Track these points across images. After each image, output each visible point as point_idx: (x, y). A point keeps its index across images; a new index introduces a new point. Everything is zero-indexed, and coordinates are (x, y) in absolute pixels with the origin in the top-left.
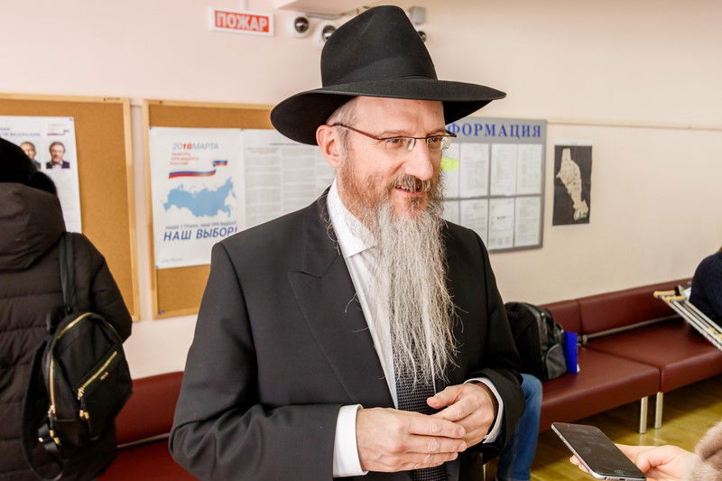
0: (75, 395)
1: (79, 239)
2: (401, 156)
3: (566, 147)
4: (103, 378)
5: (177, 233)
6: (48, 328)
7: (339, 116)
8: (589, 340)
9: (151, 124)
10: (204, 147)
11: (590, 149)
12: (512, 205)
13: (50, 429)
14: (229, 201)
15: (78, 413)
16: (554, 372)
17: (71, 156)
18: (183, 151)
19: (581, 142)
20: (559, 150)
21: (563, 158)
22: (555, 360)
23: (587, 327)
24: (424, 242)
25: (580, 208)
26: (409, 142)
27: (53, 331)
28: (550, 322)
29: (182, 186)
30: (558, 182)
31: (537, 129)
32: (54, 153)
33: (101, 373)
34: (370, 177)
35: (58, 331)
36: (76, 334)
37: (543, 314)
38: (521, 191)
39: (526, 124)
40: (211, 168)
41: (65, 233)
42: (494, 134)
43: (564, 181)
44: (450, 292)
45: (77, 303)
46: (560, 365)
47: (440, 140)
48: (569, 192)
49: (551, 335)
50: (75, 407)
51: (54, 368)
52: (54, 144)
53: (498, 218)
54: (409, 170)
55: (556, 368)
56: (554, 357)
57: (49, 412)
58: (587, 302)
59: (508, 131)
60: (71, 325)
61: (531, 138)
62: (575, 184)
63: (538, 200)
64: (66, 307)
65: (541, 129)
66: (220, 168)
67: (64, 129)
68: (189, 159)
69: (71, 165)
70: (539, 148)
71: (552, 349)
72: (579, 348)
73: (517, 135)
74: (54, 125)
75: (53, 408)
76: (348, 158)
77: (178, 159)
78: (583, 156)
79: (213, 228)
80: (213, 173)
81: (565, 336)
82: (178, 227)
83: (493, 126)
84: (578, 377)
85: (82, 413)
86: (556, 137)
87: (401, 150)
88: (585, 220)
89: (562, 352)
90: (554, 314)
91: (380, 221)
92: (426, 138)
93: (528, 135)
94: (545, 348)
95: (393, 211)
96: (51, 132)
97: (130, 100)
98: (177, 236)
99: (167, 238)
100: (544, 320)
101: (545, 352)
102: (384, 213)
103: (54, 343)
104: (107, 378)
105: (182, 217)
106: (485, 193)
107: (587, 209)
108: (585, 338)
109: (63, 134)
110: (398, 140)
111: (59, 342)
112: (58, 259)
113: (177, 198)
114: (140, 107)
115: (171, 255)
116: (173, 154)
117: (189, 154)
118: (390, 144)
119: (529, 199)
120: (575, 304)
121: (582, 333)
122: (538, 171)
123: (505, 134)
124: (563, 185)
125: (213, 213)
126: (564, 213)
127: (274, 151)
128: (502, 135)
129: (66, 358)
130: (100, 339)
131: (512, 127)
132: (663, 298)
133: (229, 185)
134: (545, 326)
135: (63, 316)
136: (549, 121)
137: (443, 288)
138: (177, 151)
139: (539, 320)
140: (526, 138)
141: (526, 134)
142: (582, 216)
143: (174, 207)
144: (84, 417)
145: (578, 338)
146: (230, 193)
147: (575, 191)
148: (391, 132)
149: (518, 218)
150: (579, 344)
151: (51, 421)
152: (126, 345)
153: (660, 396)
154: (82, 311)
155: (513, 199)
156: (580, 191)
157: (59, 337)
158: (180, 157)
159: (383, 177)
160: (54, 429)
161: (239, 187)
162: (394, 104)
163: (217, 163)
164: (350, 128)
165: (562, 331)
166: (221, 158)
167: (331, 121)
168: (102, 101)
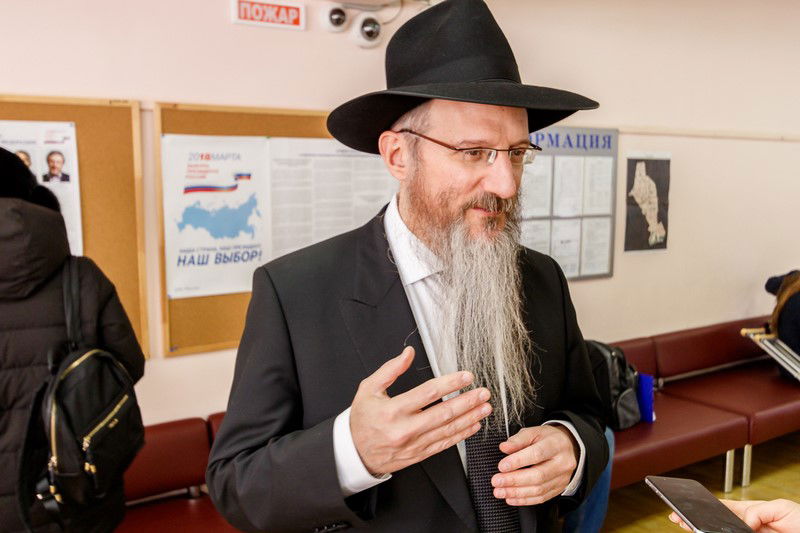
0: (80, 445)
1: (85, 263)
2: (480, 170)
3: (640, 161)
4: (112, 425)
5: (192, 258)
6: (50, 367)
7: (408, 122)
8: (666, 384)
9: (165, 130)
10: (224, 157)
11: (667, 162)
12: (578, 228)
13: (50, 484)
14: (252, 220)
15: (83, 466)
16: (626, 421)
17: (72, 167)
18: (200, 162)
19: (658, 155)
20: (632, 164)
21: (637, 173)
22: (627, 407)
23: (663, 368)
24: (502, 268)
25: (655, 230)
26: (490, 154)
27: (55, 371)
28: (622, 363)
29: (199, 203)
30: (631, 201)
31: (607, 139)
32: (52, 164)
33: (110, 420)
34: (444, 193)
35: (61, 370)
36: (82, 374)
37: (613, 354)
38: (588, 211)
39: (595, 134)
40: (232, 182)
41: (69, 257)
42: (557, 145)
43: (638, 200)
44: (527, 327)
45: (83, 338)
46: (633, 412)
47: (523, 153)
48: (643, 212)
49: (622, 378)
50: (79, 459)
51: (57, 413)
52: (52, 153)
53: (562, 242)
54: (489, 186)
55: (629, 416)
56: (626, 403)
57: (50, 465)
58: (662, 340)
59: (574, 141)
60: (76, 364)
61: (600, 149)
62: (650, 203)
63: (607, 222)
64: (71, 342)
65: (612, 140)
66: (242, 183)
67: (63, 136)
68: (207, 172)
69: (71, 178)
70: (609, 161)
71: (624, 393)
72: (655, 393)
73: (585, 146)
74: (52, 132)
75: (54, 459)
76: (417, 170)
77: (194, 171)
78: (659, 170)
79: (234, 251)
80: (234, 188)
81: (639, 379)
82: (193, 250)
83: (557, 136)
84: (654, 428)
85: (87, 466)
86: (629, 148)
87: (480, 163)
88: (662, 245)
89: (635, 398)
90: (627, 353)
91: (452, 244)
92: (509, 151)
93: (597, 146)
94: (616, 392)
95: (468, 233)
96: (49, 139)
97: (140, 103)
98: (192, 261)
99: (181, 264)
100: (616, 361)
101: (617, 397)
102: (457, 235)
103: (56, 384)
104: (117, 426)
105: (198, 238)
106: (547, 213)
107: (663, 233)
108: (661, 382)
109: (63, 142)
110: (477, 151)
111: (62, 383)
112: (62, 288)
113: (193, 217)
114: (151, 111)
115: (185, 283)
116: (190, 166)
117: (207, 166)
118: (468, 157)
119: (597, 220)
120: (650, 342)
121: (658, 376)
122: (609, 188)
123: (571, 145)
124: (636, 205)
125: (234, 234)
126: (637, 237)
127: (304, 163)
128: (567, 145)
129: (70, 401)
130: (109, 380)
131: (578, 137)
132: (752, 336)
133: (252, 203)
134: (616, 368)
135: (67, 353)
136: (621, 130)
137: (518, 321)
138: (193, 162)
139: (609, 361)
140: (594, 150)
141: (594, 144)
142: (659, 240)
143: (189, 228)
144: (90, 470)
145: (654, 382)
146: (254, 211)
147: (650, 210)
148: (470, 142)
149: (585, 241)
150: (654, 389)
151: (52, 475)
152: (138, 388)
153: (748, 449)
154: (89, 348)
155: (579, 221)
156: (656, 211)
157: (62, 377)
158: (196, 169)
159: (459, 194)
160: (55, 484)
161: (264, 205)
162: (475, 110)
163: (239, 176)
164: (421, 135)
165: (636, 373)
166: (245, 171)
167: (398, 127)
168: (108, 104)
